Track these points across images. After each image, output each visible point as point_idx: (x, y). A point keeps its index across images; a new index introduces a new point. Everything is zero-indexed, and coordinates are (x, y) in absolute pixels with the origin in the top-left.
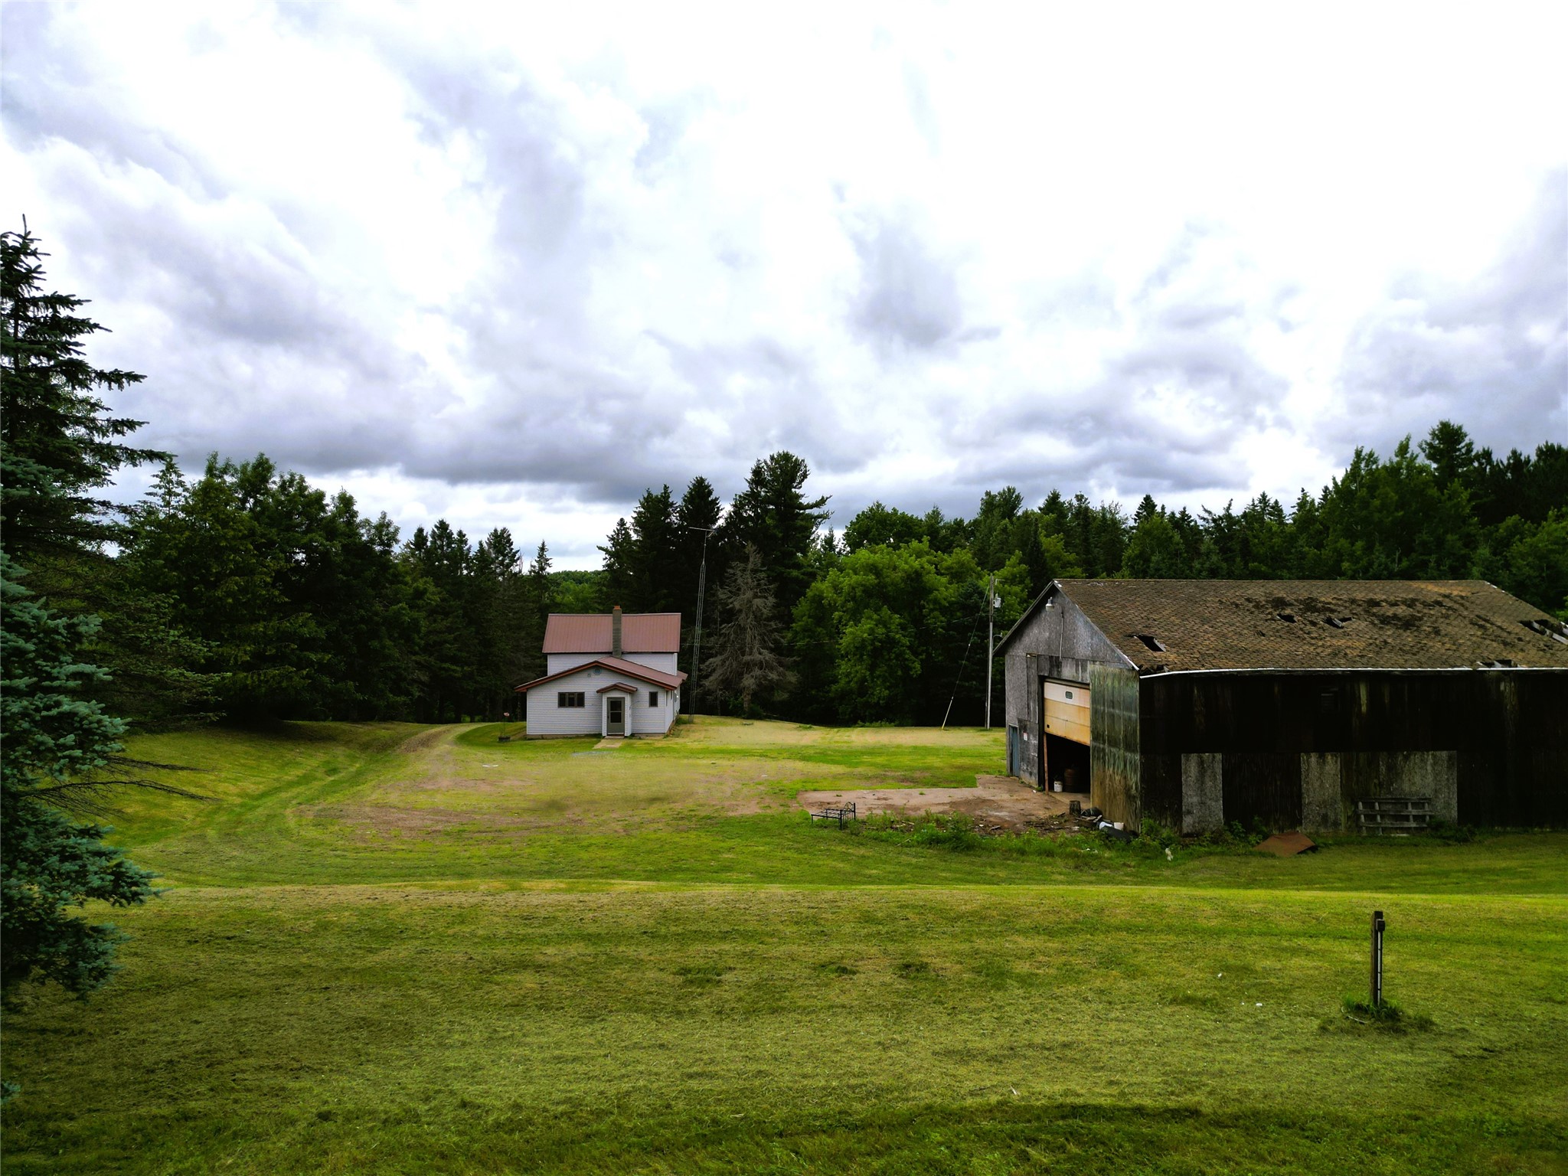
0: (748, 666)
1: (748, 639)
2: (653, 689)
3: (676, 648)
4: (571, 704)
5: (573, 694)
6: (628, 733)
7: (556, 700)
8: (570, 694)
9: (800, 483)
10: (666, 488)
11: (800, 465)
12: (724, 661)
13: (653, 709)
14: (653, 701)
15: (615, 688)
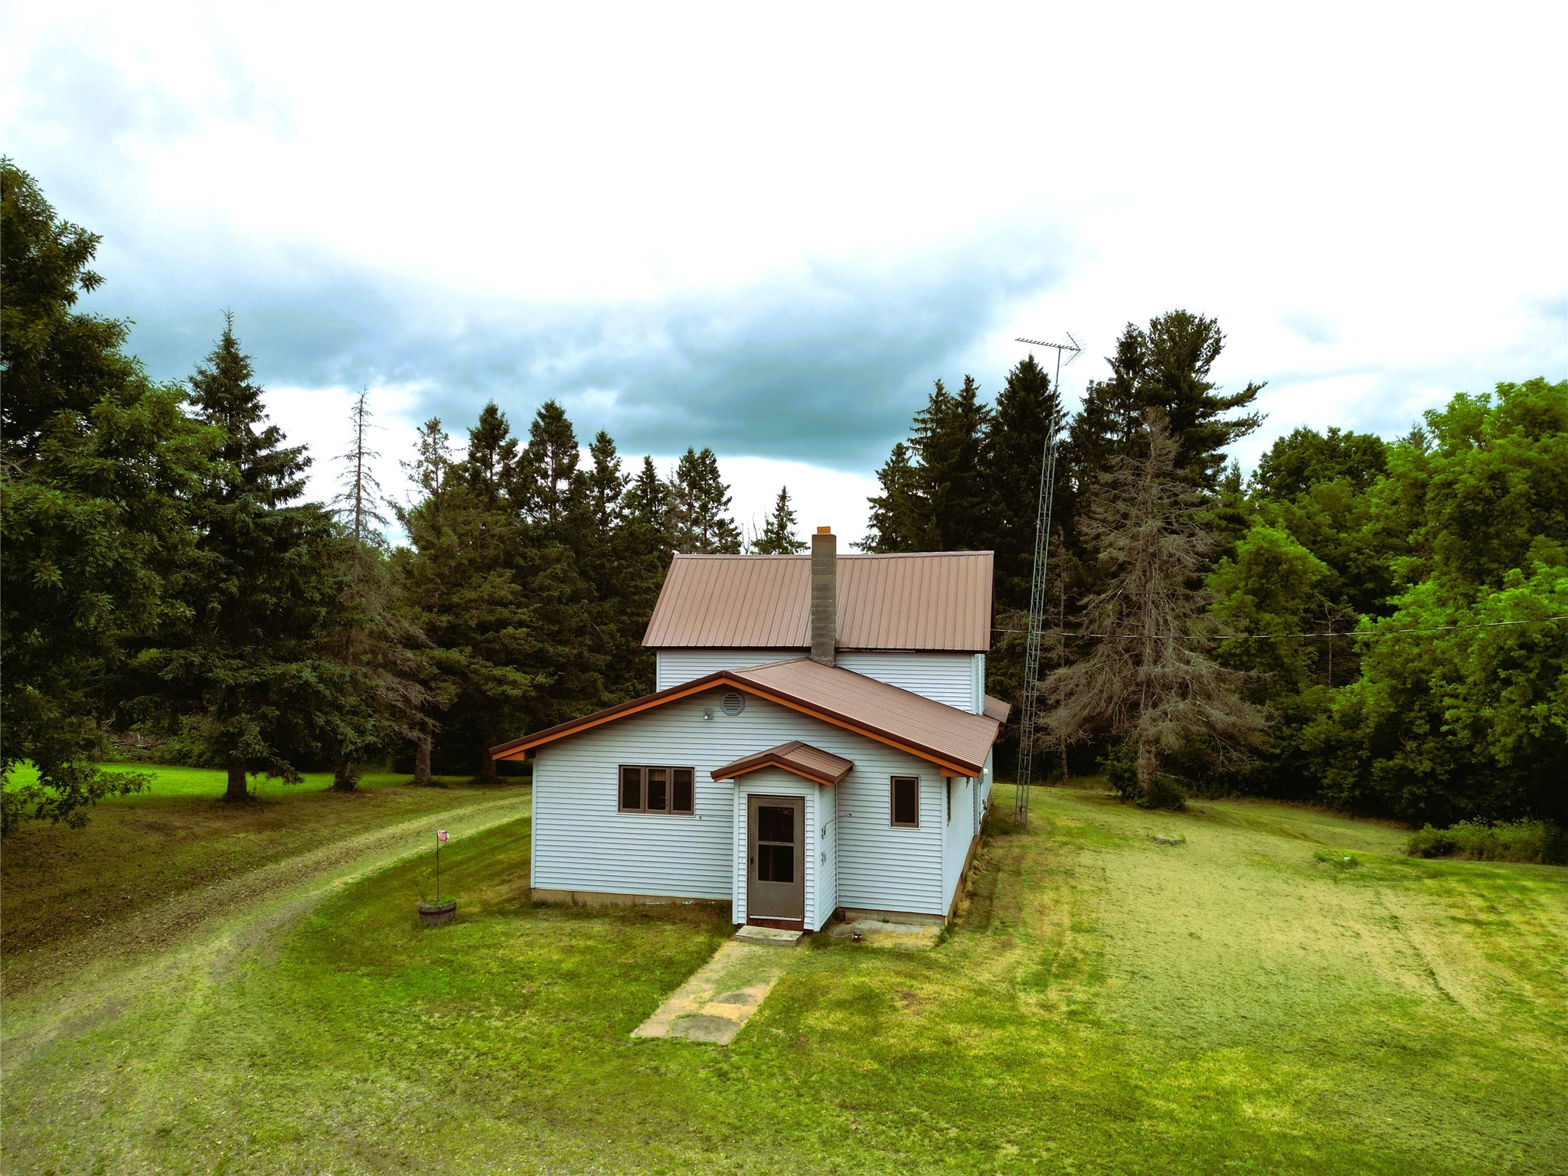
0: (1152, 691)
1: (1150, 630)
2: (904, 770)
3: (980, 639)
4: (656, 804)
5: (661, 770)
6: (815, 918)
7: (610, 788)
8: (653, 770)
9: (1208, 361)
10: (969, 381)
11: (1207, 328)
12: (1091, 678)
13: (904, 833)
14: (905, 810)
15: (769, 764)
